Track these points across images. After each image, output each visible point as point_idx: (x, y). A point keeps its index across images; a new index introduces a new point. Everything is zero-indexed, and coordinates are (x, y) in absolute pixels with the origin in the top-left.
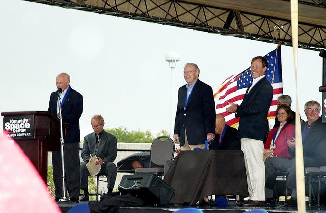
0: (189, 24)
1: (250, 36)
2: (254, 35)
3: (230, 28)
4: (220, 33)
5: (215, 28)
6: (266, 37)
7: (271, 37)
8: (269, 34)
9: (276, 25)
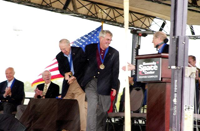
0: (38, 5)
1: (82, 16)
2: (84, 15)
3: (68, 10)
4: (60, 12)
5: (57, 9)
6: (93, 18)
7: (97, 18)
8: (96, 15)
9: (101, 9)
